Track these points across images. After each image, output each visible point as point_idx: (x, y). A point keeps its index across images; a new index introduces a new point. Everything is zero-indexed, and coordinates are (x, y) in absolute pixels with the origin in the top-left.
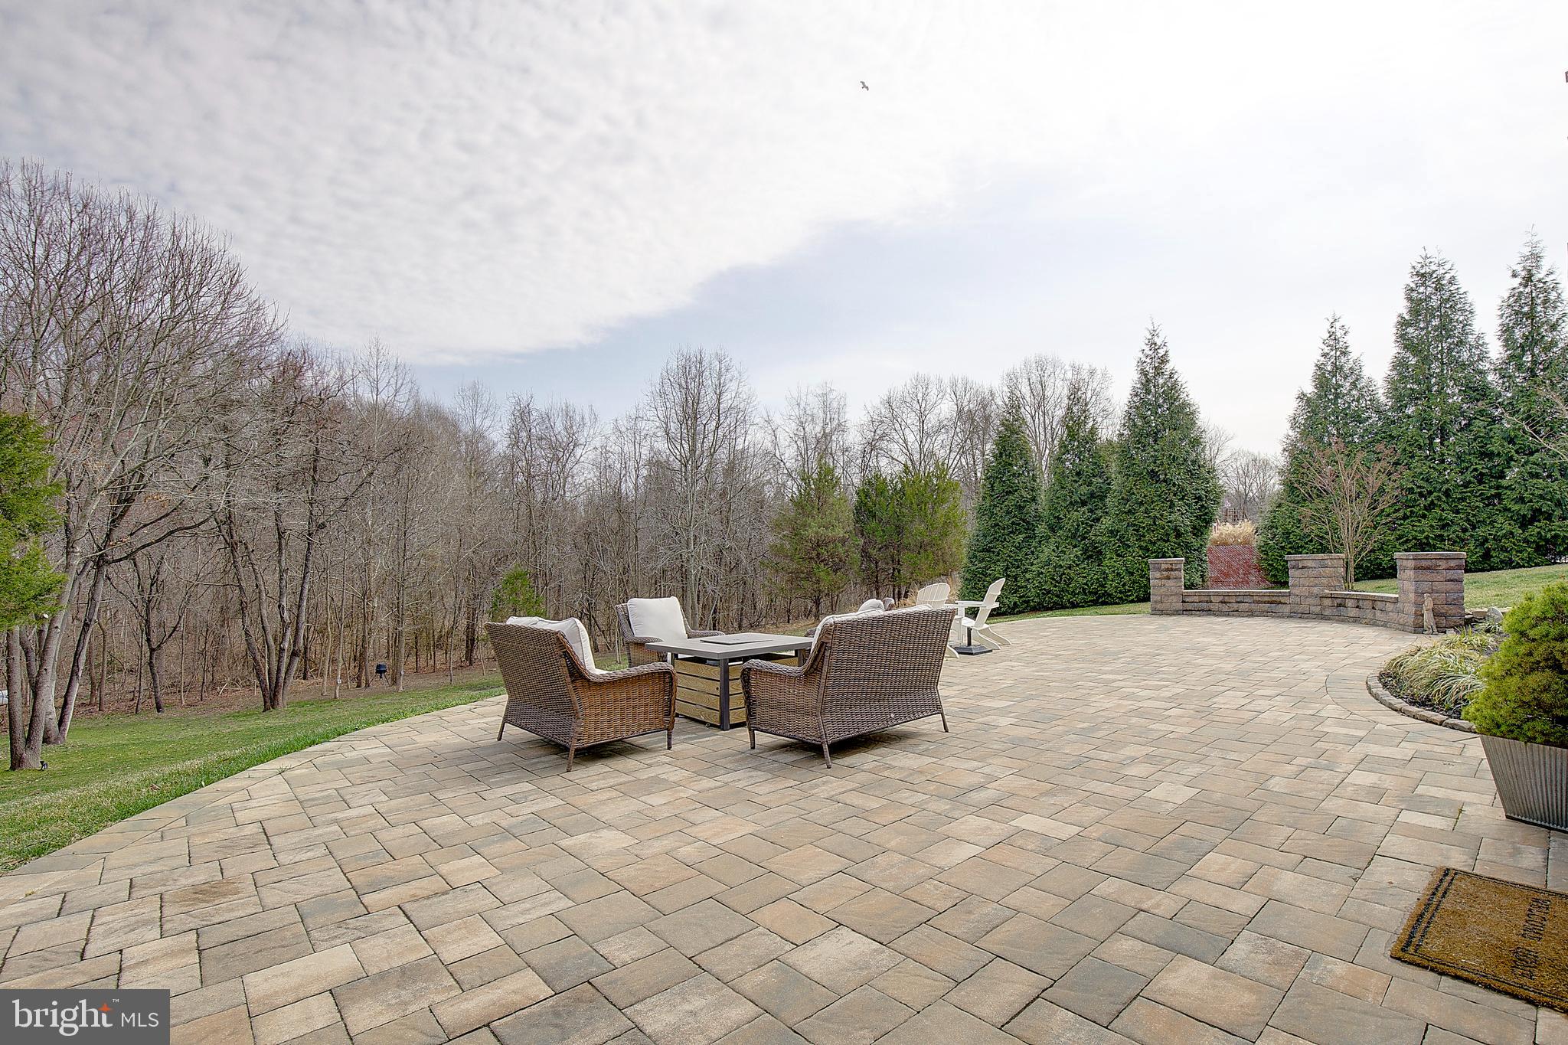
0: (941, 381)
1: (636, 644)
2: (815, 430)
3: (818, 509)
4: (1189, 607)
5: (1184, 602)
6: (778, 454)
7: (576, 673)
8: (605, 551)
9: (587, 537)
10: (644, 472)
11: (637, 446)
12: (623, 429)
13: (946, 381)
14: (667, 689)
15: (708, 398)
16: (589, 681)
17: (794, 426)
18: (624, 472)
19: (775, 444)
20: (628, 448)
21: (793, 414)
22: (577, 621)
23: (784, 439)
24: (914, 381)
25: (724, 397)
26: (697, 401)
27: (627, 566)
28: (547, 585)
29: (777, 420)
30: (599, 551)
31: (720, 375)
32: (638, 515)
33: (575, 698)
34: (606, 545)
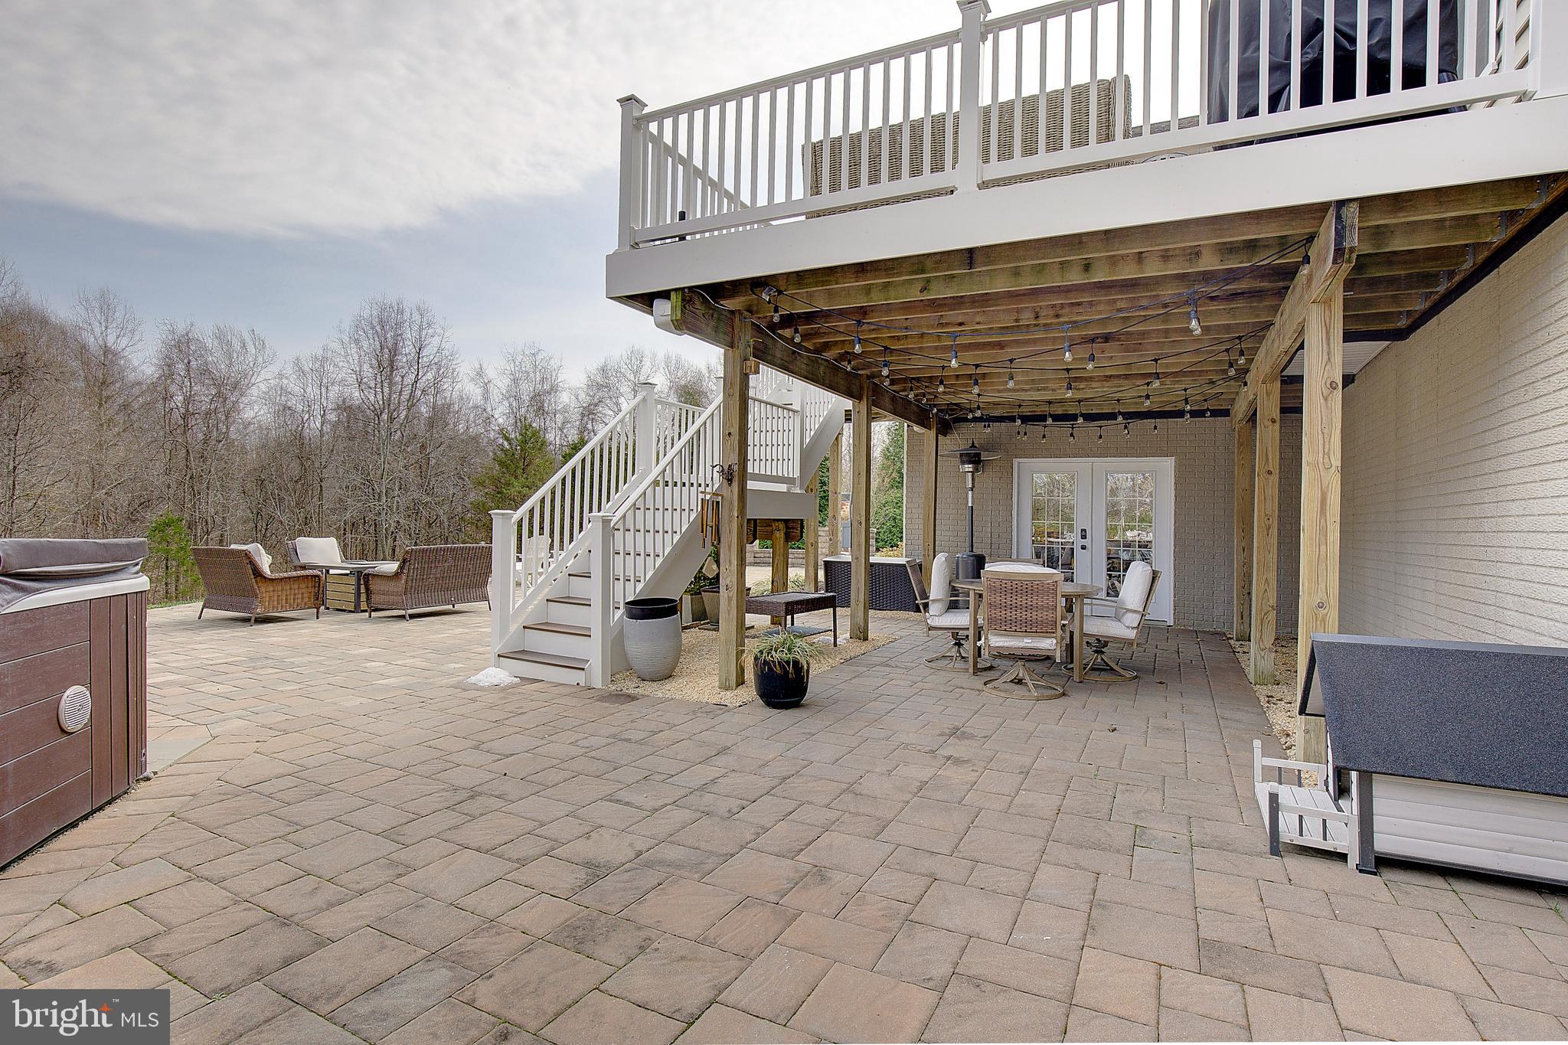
0: (655, 355)
1: (301, 567)
2: (526, 389)
3: (523, 469)
4: (758, 560)
5: (755, 557)
6: (489, 409)
7: (257, 573)
8: (281, 500)
9: (260, 483)
10: (332, 417)
11: (324, 390)
12: (306, 369)
13: (661, 356)
14: (317, 585)
15: (408, 349)
16: (265, 578)
17: (507, 381)
18: (307, 416)
19: (486, 399)
20: (312, 391)
21: (508, 368)
22: (259, 545)
23: (495, 395)
24: (629, 353)
25: (424, 353)
26: (394, 352)
27: (309, 516)
28: (208, 533)
29: (491, 373)
30: (274, 499)
31: (421, 329)
32: (323, 464)
33: (256, 587)
34: (283, 494)
